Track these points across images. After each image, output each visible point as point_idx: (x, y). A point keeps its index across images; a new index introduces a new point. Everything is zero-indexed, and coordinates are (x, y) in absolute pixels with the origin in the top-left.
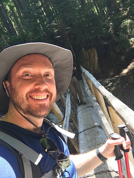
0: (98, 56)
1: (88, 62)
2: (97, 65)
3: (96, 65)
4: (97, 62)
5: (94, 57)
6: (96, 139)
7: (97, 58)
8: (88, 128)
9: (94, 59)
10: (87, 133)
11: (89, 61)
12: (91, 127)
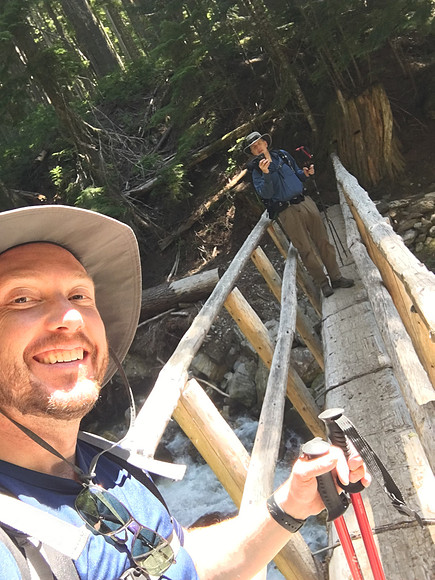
0: (395, 115)
1: (359, 139)
2: (392, 146)
3: (388, 148)
4: (390, 135)
5: (381, 121)
6: (381, 410)
7: (389, 123)
8: (358, 373)
9: (381, 128)
10: (352, 391)
11: (361, 134)
12: (368, 371)
